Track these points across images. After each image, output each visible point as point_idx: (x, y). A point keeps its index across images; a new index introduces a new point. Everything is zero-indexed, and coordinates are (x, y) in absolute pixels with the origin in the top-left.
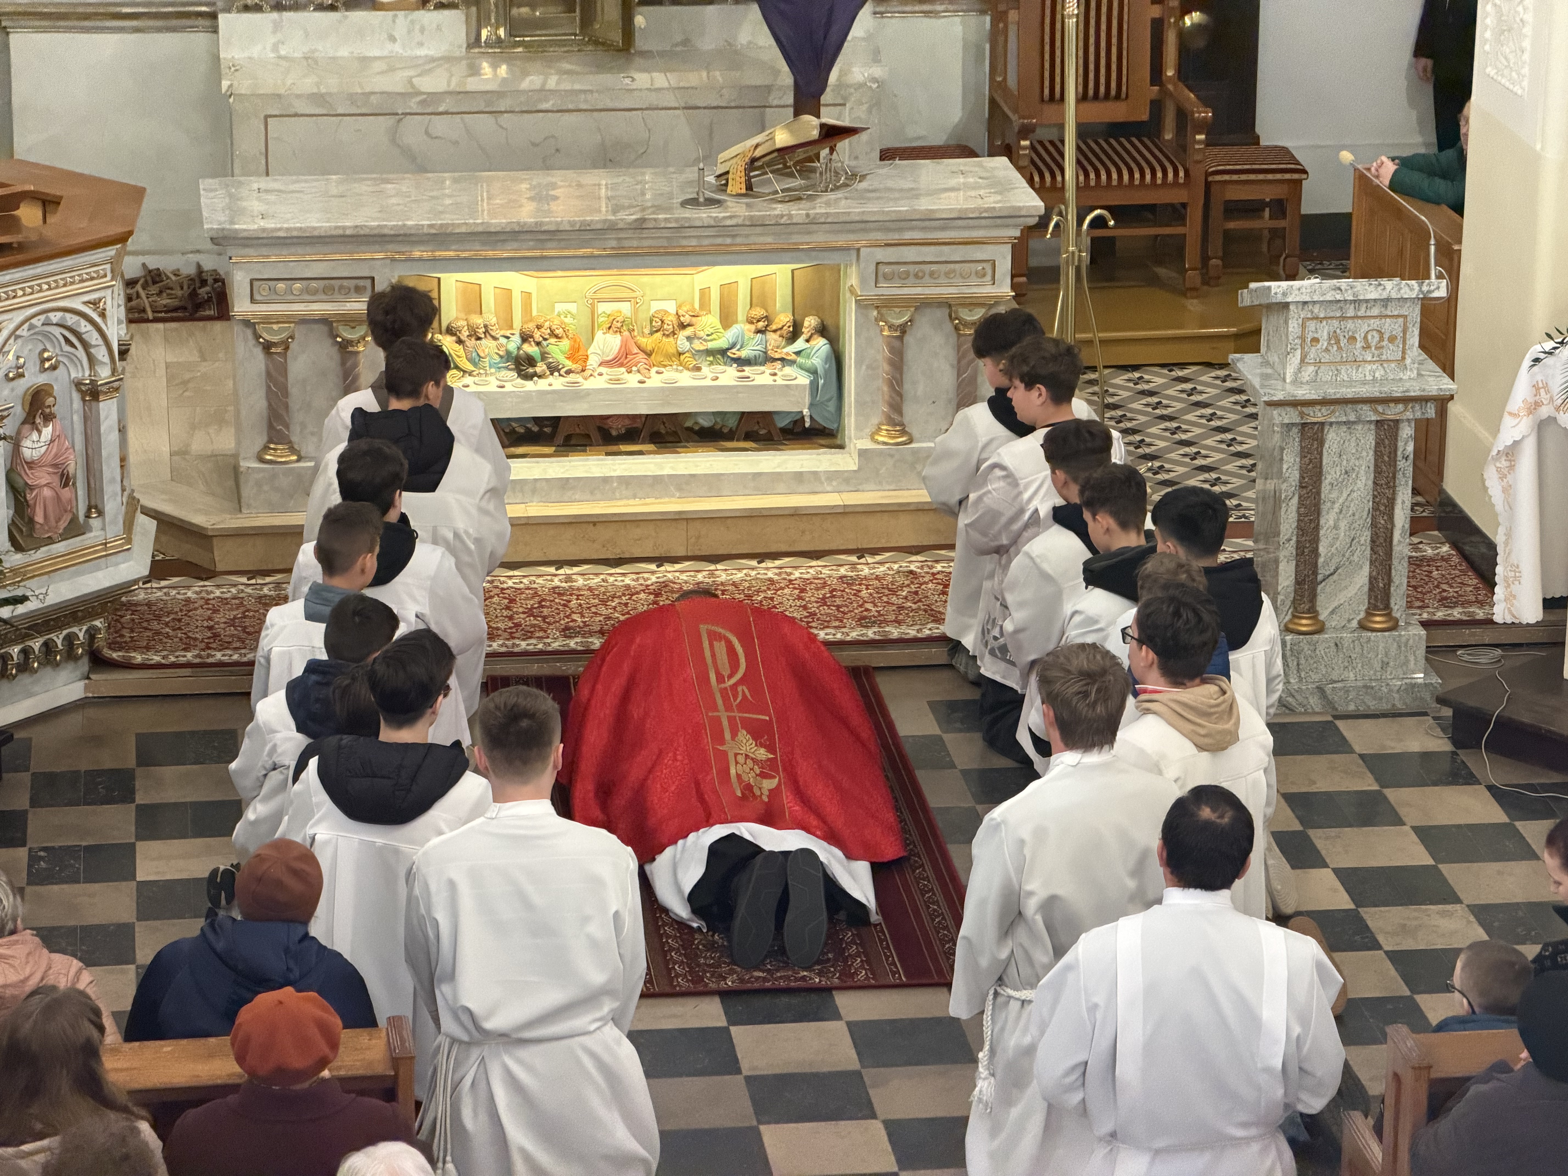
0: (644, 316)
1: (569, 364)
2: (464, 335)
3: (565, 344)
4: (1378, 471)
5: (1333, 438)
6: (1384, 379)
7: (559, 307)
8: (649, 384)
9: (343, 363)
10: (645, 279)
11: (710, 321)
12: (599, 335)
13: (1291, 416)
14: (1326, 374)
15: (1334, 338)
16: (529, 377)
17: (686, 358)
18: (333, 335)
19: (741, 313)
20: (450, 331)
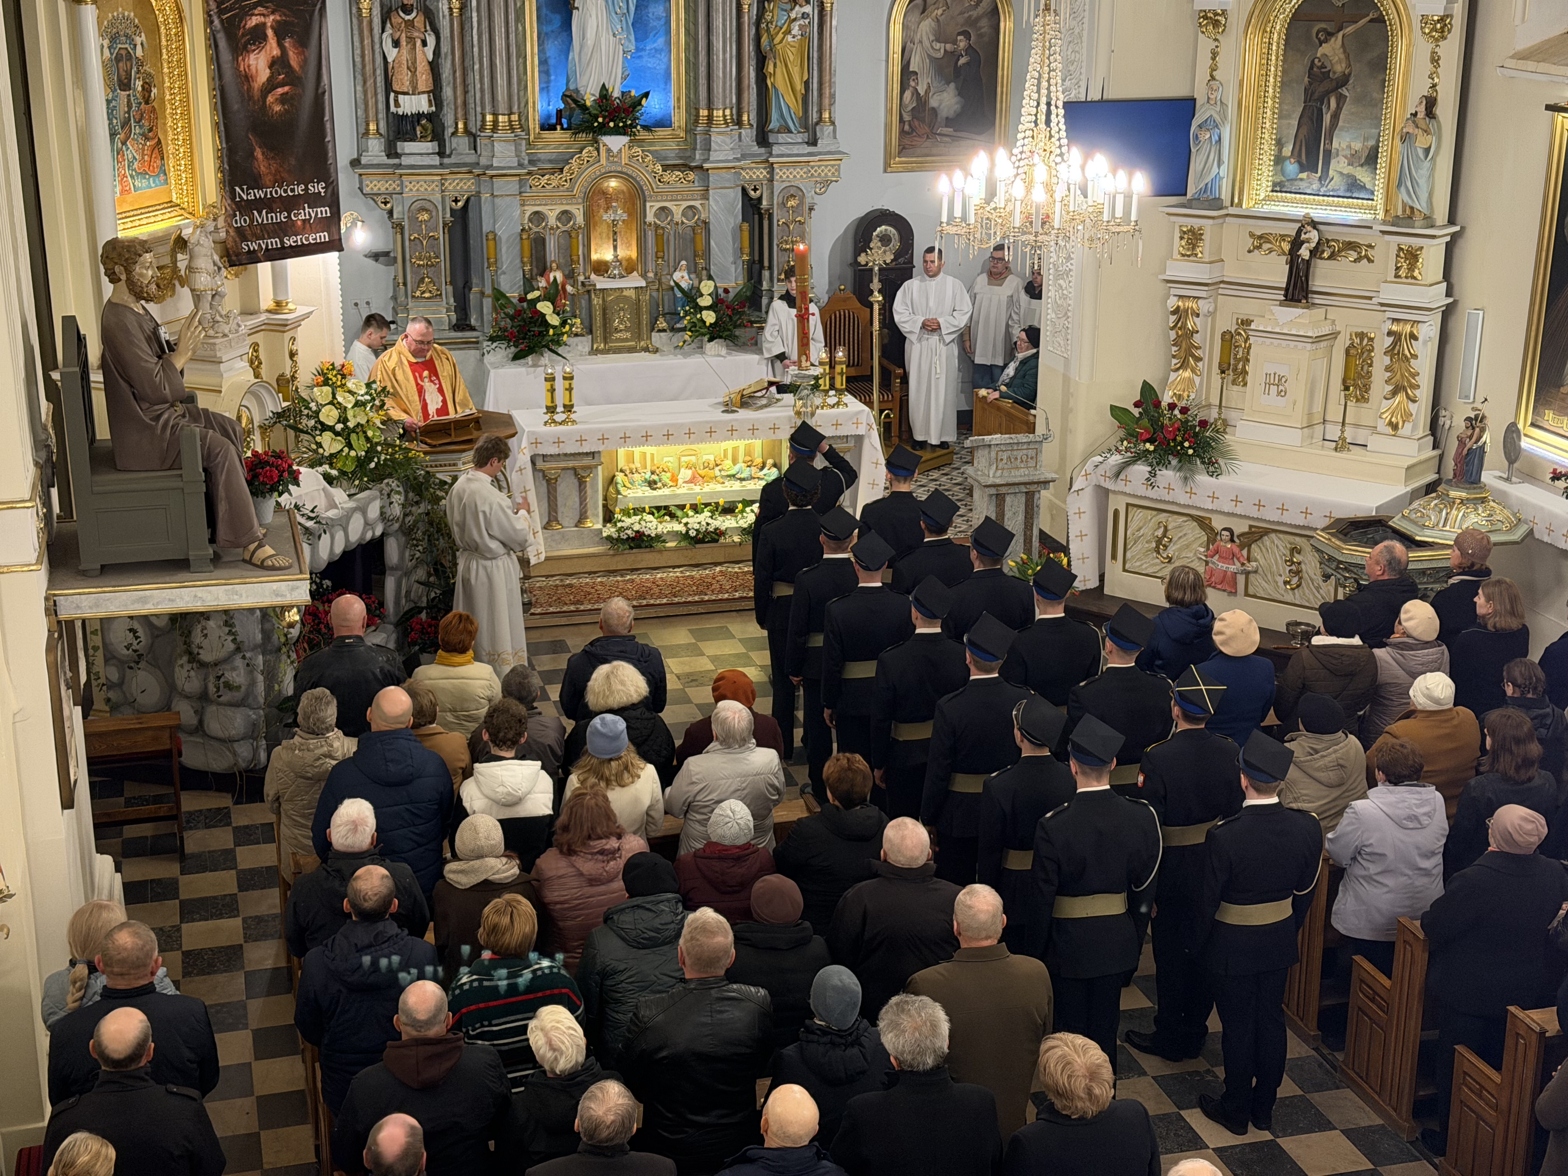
0: (701, 462)
1: (671, 483)
2: (628, 472)
3: (669, 475)
4: (1026, 512)
5: (1008, 499)
6: (1028, 475)
7: (666, 459)
8: (705, 490)
9: (580, 486)
10: (701, 446)
11: (728, 463)
12: (682, 470)
13: (993, 491)
14: (1006, 473)
15: (1009, 458)
16: (655, 489)
17: (719, 479)
18: (576, 474)
19: (741, 459)
20: (622, 471)
